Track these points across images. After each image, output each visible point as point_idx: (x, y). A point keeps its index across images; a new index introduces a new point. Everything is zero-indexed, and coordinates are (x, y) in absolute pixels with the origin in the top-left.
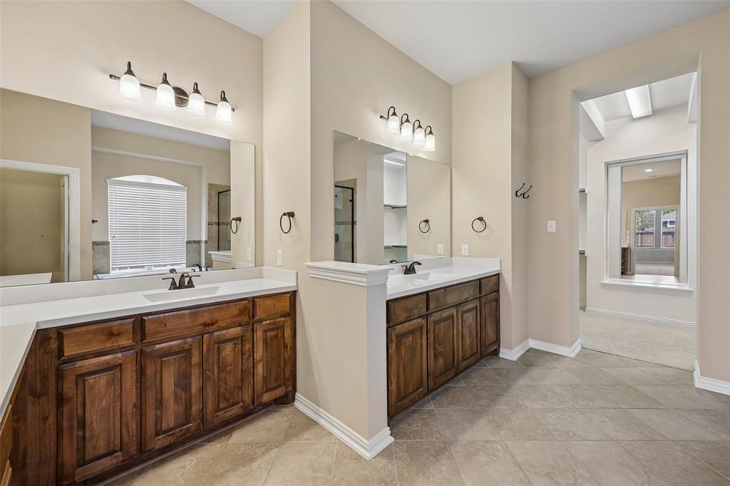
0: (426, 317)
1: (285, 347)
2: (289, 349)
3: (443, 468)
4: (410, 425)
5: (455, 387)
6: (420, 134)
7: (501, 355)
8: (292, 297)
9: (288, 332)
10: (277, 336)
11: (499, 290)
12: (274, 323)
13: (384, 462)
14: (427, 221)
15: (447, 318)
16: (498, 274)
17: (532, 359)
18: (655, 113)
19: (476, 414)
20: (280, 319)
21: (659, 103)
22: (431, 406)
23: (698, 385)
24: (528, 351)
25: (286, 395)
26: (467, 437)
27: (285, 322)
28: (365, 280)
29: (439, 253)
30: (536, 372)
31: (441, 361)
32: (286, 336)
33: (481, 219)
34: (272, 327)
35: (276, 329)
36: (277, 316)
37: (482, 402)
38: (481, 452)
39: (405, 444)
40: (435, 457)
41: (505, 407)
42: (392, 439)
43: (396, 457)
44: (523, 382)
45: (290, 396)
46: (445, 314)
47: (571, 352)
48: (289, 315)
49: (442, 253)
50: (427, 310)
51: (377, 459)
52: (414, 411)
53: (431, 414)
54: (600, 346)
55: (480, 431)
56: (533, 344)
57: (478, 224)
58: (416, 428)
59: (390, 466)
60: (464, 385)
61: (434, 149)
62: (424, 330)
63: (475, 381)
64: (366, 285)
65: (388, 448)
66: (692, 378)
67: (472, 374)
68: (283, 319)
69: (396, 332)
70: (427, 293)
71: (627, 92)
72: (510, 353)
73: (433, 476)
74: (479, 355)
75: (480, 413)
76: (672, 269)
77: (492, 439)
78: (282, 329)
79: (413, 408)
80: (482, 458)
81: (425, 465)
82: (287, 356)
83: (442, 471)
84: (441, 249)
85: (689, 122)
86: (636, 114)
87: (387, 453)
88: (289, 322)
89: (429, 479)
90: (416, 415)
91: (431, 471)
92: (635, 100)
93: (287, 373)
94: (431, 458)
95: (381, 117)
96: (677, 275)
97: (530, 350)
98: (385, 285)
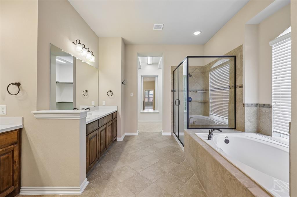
0: (98, 129)
1: (14, 162)
2: (16, 163)
3: (112, 181)
4: (93, 175)
5: (106, 155)
6: (89, 55)
7: (117, 140)
8: (19, 132)
9: (16, 154)
10: (8, 157)
11: (117, 117)
12: (6, 150)
13: (88, 191)
14: (86, 91)
15: (104, 129)
16: (117, 111)
17: (127, 139)
18: (152, 64)
19: (116, 161)
20: (10, 147)
21: (154, 62)
22: (99, 165)
23: (163, 135)
24: (125, 137)
25: (14, 191)
26: (116, 169)
27: (14, 148)
28: (79, 116)
29: (92, 104)
30: (129, 142)
31: (102, 146)
32: (15, 155)
33: (110, 91)
34: (4, 152)
35: (8, 153)
36: (8, 145)
37: (117, 157)
38: (122, 171)
39: (94, 182)
40: (108, 180)
41: (124, 156)
42: (88, 182)
43: (92, 187)
44: (127, 146)
45: (17, 190)
46: (103, 128)
47: (136, 134)
48: (15, 143)
49: (94, 105)
50: (98, 126)
51: (85, 192)
52: (93, 169)
53: (100, 167)
54: (143, 131)
55: (119, 165)
56: (126, 134)
57: (109, 93)
58: (96, 174)
59: (92, 191)
60: (108, 154)
61: (94, 62)
62: (97, 135)
63: (112, 151)
64: (79, 118)
65: (88, 186)
66: (162, 134)
67: (110, 149)
68: (13, 146)
69: (89, 137)
70: (98, 120)
71: (148, 57)
72: (120, 139)
73: (109, 186)
74: (112, 141)
75: (117, 160)
76: (152, 107)
77: (124, 166)
78: (12, 152)
79: (92, 168)
80: (123, 172)
81: (105, 184)
82: (15, 168)
83: (112, 183)
84: (93, 103)
85: (159, 68)
86: (149, 63)
87: (88, 188)
88: (17, 147)
89: (108, 187)
90: (94, 170)
91: (108, 184)
92: (149, 59)
93: (15, 177)
94: (107, 181)
95: (73, 43)
96: (154, 109)
97: (126, 136)
98: (85, 118)
